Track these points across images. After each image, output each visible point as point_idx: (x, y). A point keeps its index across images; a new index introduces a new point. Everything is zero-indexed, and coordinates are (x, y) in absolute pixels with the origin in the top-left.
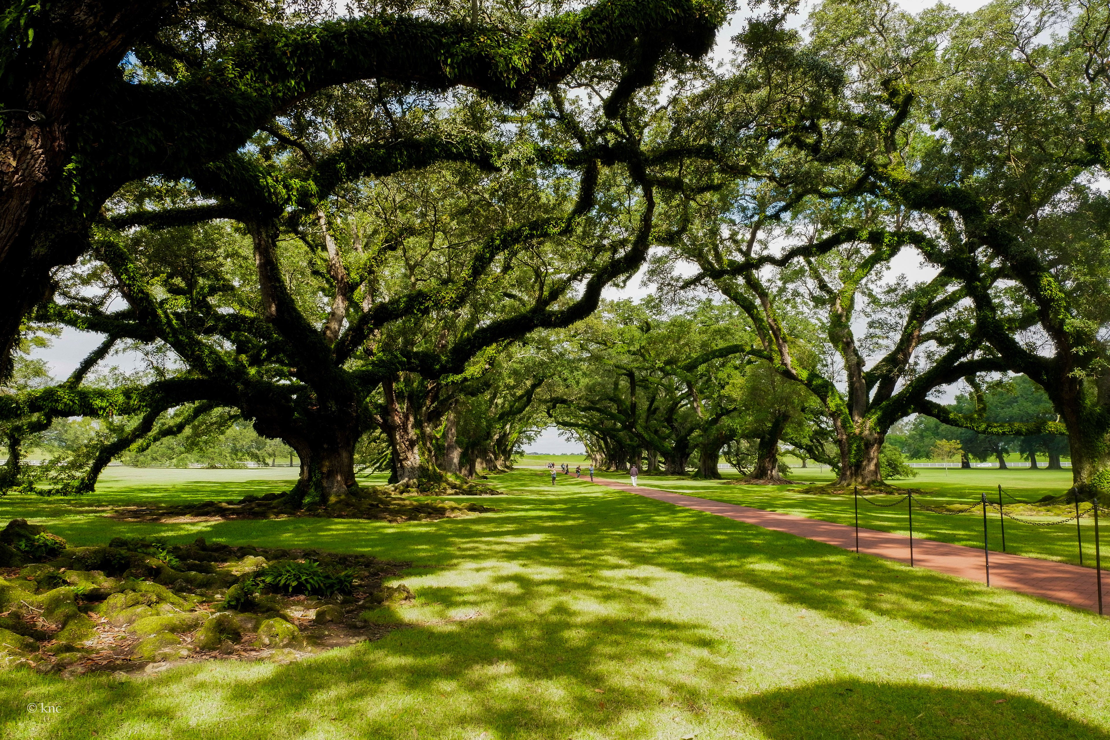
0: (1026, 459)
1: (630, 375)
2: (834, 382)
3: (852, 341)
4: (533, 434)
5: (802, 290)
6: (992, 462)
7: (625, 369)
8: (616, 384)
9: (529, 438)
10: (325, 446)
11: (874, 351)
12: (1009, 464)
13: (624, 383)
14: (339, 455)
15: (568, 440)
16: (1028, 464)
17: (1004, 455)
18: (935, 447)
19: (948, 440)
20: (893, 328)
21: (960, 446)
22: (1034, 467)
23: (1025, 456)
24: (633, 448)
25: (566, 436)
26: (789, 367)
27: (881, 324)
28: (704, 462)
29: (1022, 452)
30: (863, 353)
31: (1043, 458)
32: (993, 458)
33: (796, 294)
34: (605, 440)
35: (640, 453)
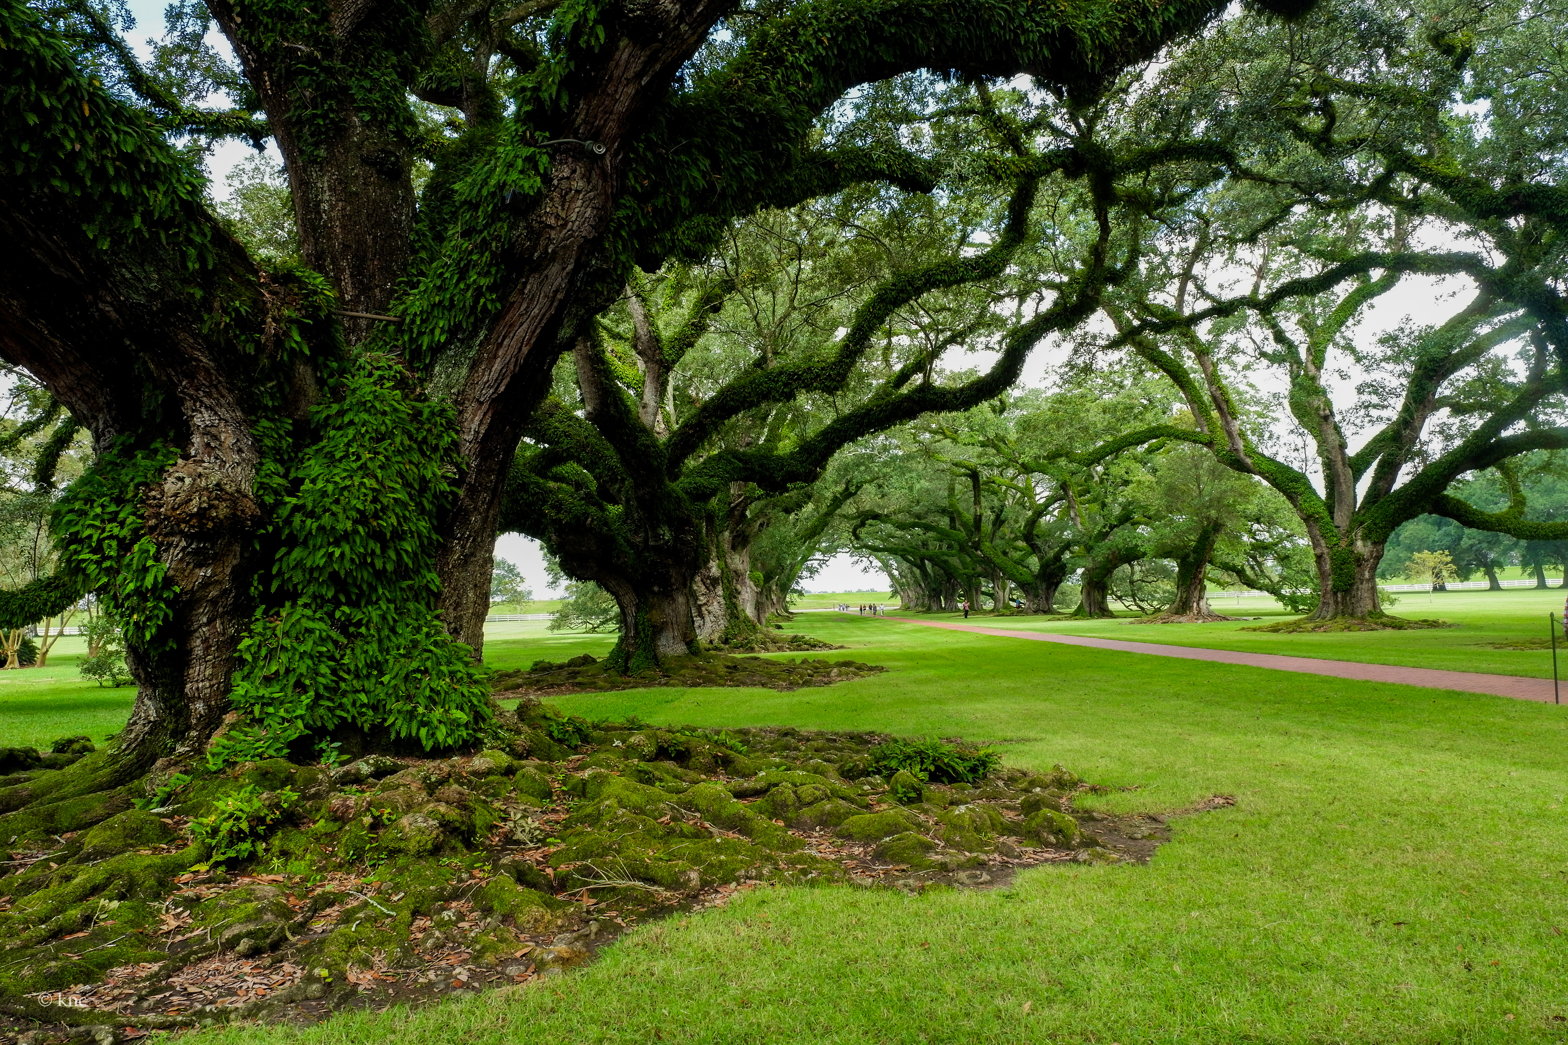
0: (1530, 575)
1: (974, 475)
2: (1308, 474)
3: (1332, 414)
4: (815, 564)
5: (1245, 343)
6: (1479, 580)
7: (967, 468)
8: (951, 489)
9: (812, 571)
10: (656, 589)
11: (1362, 427)
12: (1503, 583)
13: (963, 485)
14: (674, 600)
15: (865, 570)
16: (1534, 582)
17: (1496, 570)
18: (1413, 561)
19: (1433, 551)
20: (1393, 393)
21: (1449, 559)
22: (1542, 585)
23: (1529, 571)
24: (969, 578)
25: (862, 566)
26: (1242, 455)
27: (1375, 388)
28: (1089, 594)
29: (1525, 564)
30: (1347, 431)
31: (1553, 572)
32: (1480, 574)
33: (1234, 349)
34: (922, 568)
35: (979, 585)
